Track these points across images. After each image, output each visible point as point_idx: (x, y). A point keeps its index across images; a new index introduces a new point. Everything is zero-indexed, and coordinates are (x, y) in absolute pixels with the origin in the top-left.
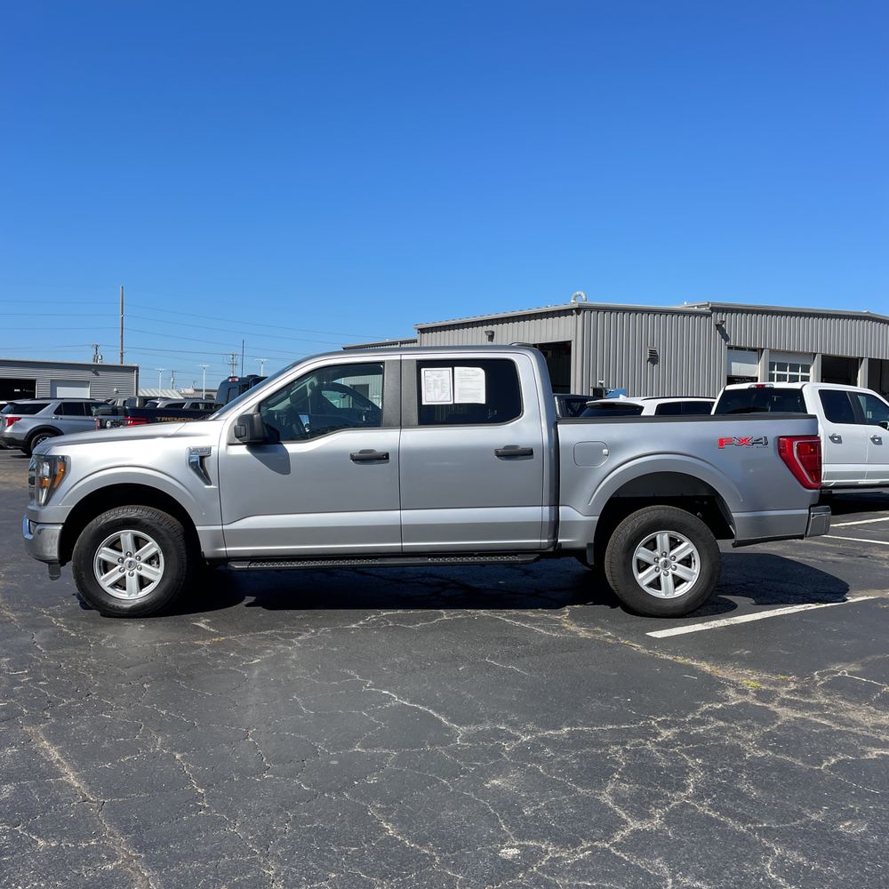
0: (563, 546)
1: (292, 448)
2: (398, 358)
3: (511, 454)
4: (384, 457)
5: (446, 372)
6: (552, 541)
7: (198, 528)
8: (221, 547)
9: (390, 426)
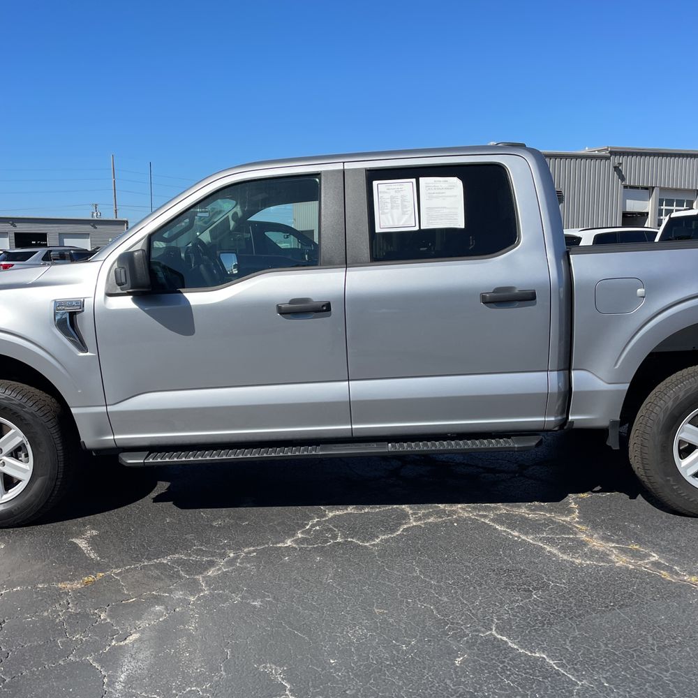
0: (576, 426)
1: (196, 298)
2: (340, 167)
3: (503, 298)
4: (324, 309)
5: (408, 185)
6: (560, 418)
7: (74, 411)
8: (108, 434)
9: (330, 264)
